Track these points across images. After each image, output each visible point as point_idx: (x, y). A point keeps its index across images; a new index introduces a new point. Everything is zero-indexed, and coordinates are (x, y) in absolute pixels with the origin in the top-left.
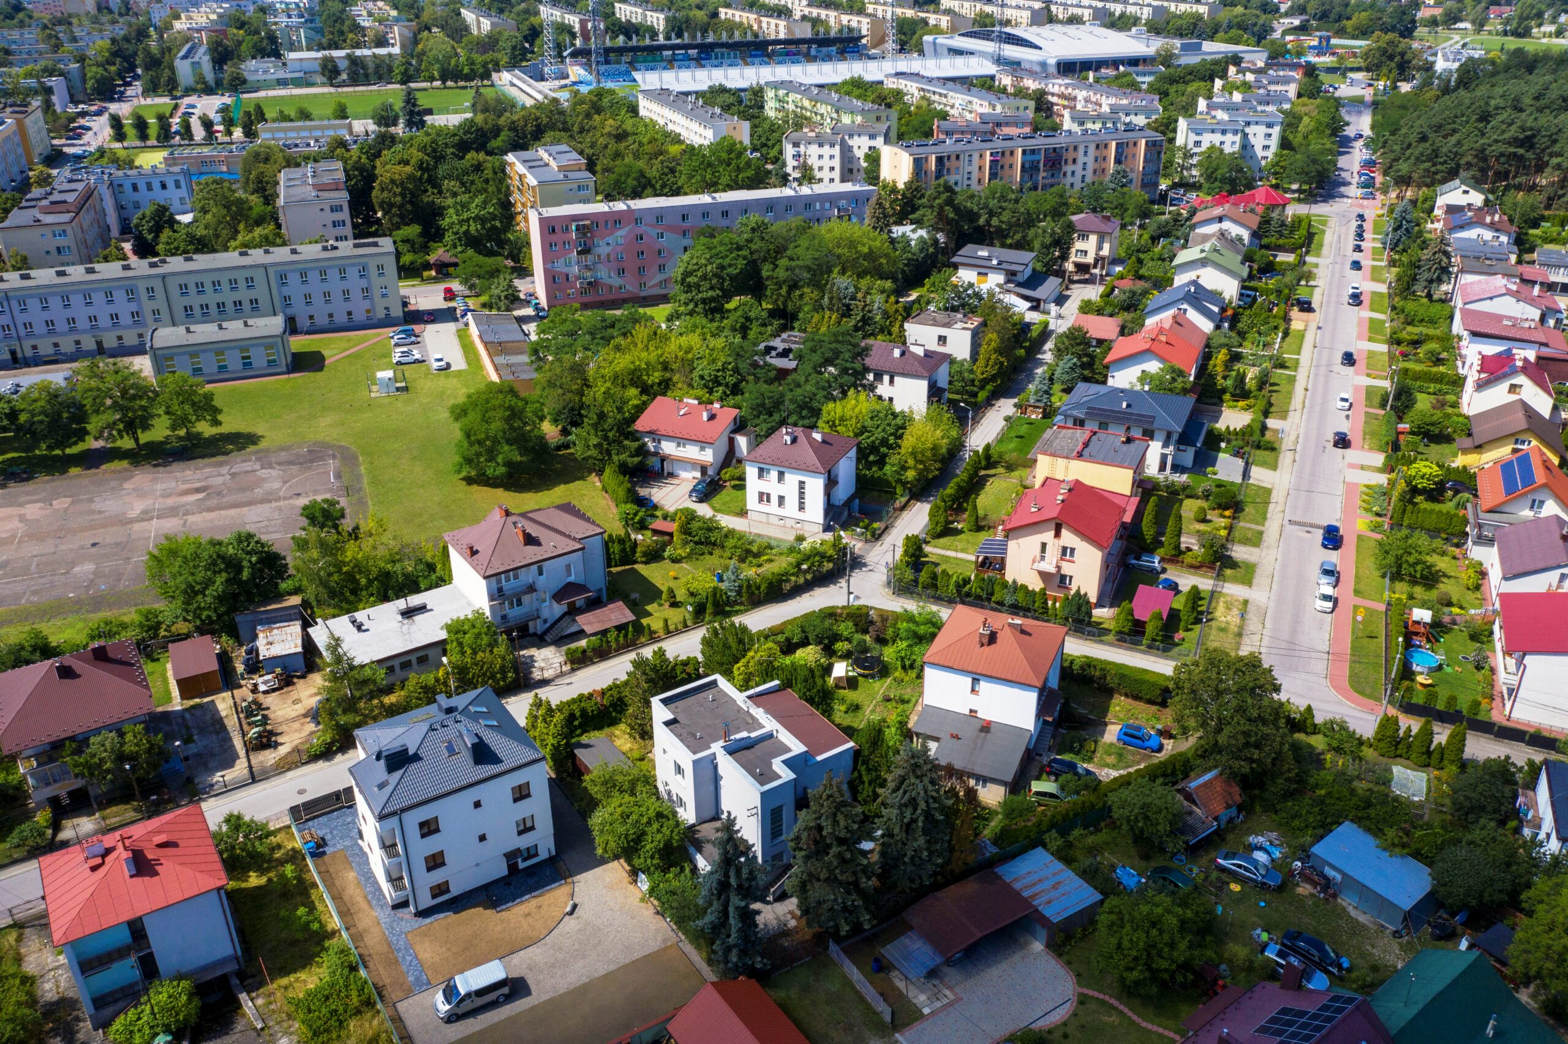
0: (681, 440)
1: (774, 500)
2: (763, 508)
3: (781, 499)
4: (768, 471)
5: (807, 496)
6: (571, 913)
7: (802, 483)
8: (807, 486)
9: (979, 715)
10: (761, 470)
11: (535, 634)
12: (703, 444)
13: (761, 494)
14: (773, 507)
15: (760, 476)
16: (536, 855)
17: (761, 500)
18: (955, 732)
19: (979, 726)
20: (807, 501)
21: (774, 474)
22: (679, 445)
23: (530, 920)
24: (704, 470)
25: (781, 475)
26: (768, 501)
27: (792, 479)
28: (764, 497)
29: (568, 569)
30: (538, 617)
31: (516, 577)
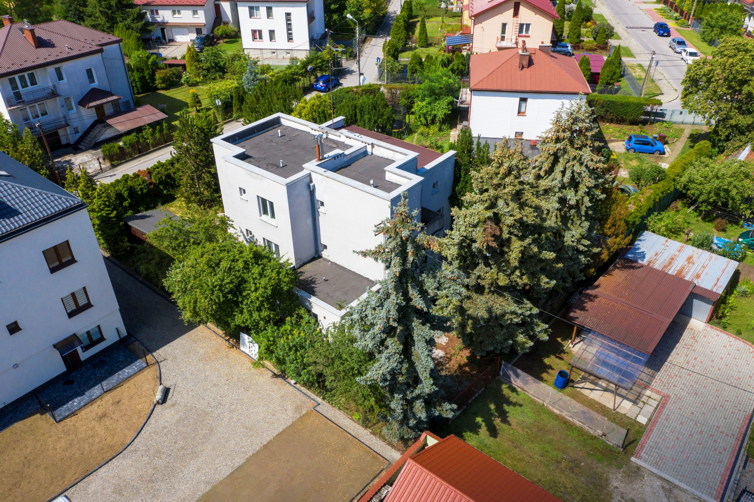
0: (176, 8)
1: (266, 35)
2: (258, 44)
3: (272, 33)
4: (258, 8)
5: (294, 27)
6: (164, 400)
7: (288, 15)
8: (293, 17)
9: (524, 137)
10: (251, 8)
11: (68, 145)
12: (194, 7)
13: (254, 32)
14: (266, 43)
15: (251, 15)
16: (102, 339)
17: (254, 38)
20: (294, 31)
21: (263, 10)
22: (174, 12)
24: (199, 31)
25: (269, 9)
26: (261, 38)
27: (279, 11)
28: (256, 34)
29: (89, 72)
30: (68, 125)
31: (33, 83)
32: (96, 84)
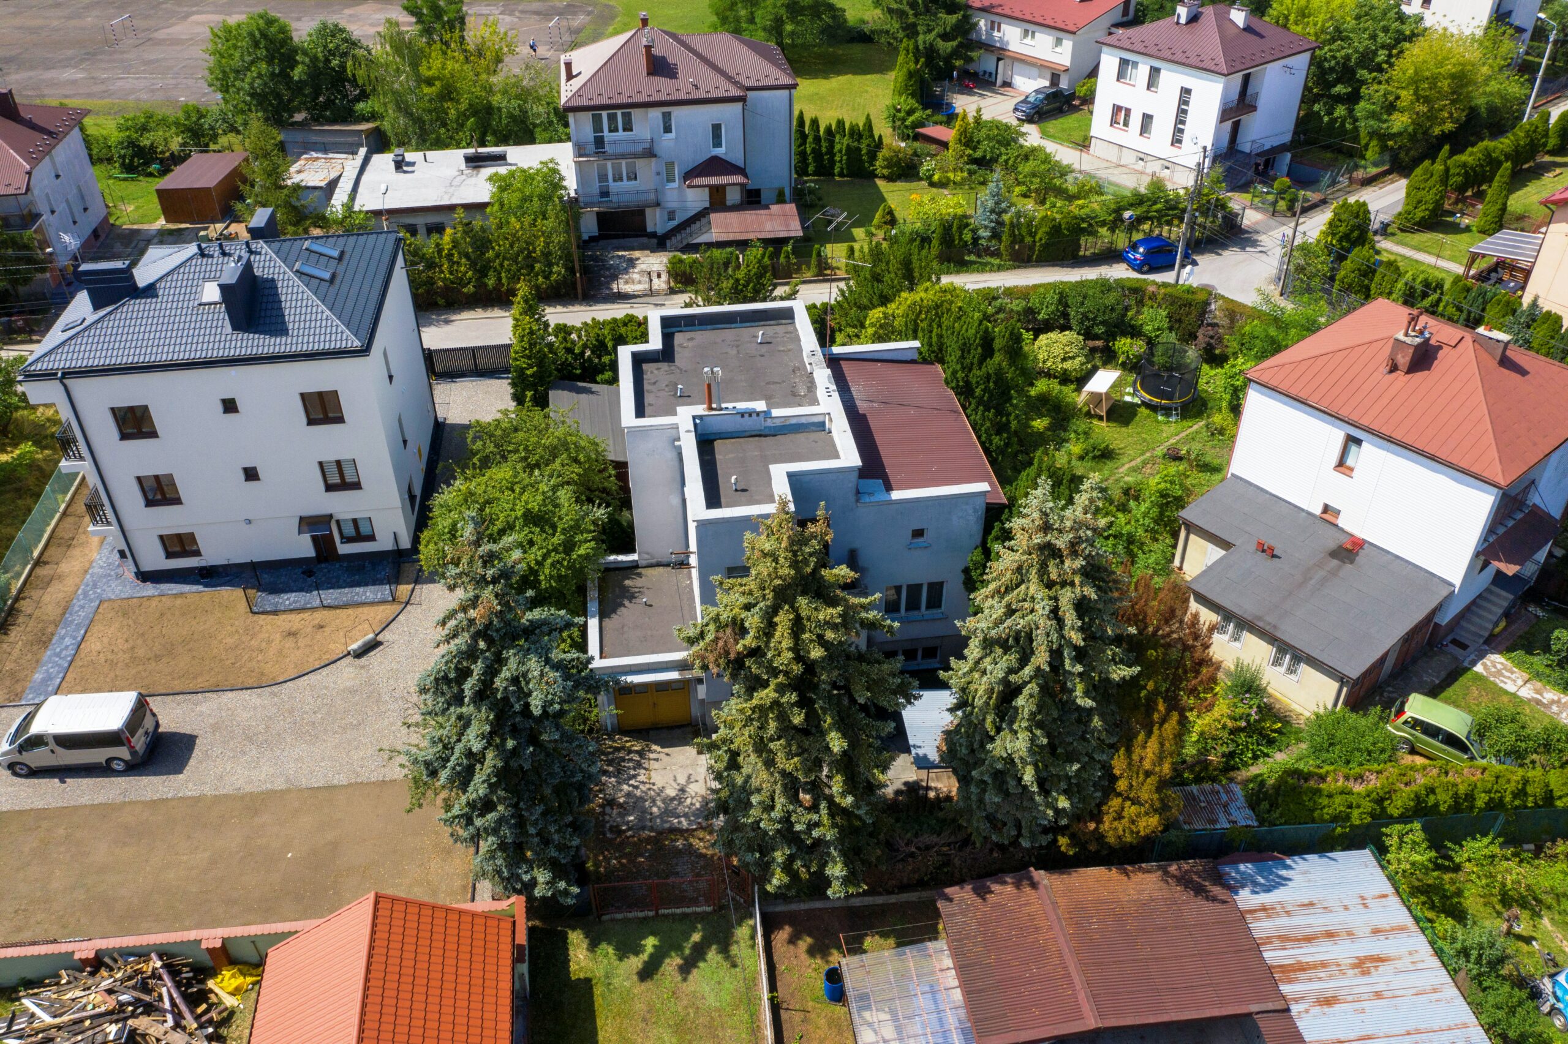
0: (1031, 23)
1: (1136, 121)
2: (1116, 135)
3: (1147, 119)
4: (1135, 64)
5: (1190, 118)
6: (360, 654)
7: (1186, 92)
8: (1193, 99)
9: (1342, 522)
10: (1124, 63)
11: (654, 235)
12: (1060, 30)
13: (1117, 109)
14: (1130, 136)
15: (1121, 75)
16: (371, 538)
17: (1114, 122)
18: (1269, 541)
19: (1332, 545)
20: (1189, 128)
21: (1142, 71)
22: (1026, 33)
23: (290, 643)
24: (1055, 78)
25: (1155, 72)
26: (1126, 124)
27: (1172, 79)
28: (1120, 115)
29: (716, 129)
30: (658, 204)
31: (628, 128)
32: (720, 151)
